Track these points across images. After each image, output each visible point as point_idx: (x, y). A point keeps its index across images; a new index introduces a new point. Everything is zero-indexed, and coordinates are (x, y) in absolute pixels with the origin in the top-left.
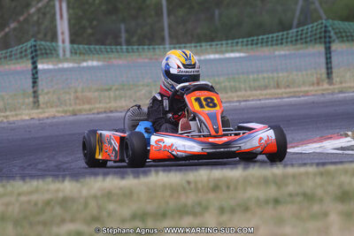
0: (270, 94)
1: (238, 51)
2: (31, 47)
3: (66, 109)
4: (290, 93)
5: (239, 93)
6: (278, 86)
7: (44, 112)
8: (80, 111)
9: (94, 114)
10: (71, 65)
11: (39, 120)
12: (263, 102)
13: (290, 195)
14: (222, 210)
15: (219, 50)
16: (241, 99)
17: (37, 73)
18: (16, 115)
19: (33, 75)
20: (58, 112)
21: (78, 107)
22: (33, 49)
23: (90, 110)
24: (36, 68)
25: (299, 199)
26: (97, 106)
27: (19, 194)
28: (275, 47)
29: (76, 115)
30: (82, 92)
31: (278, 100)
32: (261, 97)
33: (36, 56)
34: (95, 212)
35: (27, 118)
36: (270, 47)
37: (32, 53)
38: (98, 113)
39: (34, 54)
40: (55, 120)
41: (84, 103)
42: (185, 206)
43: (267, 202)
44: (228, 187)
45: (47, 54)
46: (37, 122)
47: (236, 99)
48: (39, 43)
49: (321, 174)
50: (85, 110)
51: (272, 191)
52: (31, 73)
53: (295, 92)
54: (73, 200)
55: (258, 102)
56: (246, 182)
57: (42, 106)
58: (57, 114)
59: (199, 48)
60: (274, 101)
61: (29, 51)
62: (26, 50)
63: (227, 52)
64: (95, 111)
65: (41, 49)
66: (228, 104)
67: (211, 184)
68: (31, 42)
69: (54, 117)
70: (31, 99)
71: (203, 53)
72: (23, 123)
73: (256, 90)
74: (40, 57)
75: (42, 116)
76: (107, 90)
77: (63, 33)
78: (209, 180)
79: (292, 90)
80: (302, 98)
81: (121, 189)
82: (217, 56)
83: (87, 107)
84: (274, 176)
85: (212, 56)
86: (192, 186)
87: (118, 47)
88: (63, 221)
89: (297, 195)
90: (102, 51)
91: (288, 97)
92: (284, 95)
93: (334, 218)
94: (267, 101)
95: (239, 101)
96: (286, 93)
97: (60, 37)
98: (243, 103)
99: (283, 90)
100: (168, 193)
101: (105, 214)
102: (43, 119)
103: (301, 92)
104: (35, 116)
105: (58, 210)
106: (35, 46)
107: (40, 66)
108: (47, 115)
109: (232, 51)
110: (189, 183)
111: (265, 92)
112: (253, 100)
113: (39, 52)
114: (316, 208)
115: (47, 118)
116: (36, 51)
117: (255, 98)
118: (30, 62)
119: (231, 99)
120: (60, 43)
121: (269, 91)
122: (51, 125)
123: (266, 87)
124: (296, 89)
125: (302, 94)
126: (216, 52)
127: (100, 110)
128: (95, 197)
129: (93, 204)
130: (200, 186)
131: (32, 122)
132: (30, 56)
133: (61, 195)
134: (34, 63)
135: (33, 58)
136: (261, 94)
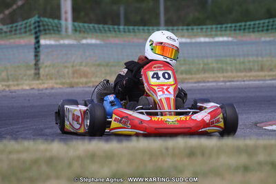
2: (35, 23)
3: (64, 81)
4: (273, 76)
5: (225, 74)
6: (262, 69)
7: (44, 83)
8: (77, 83)
10: (71, 42)
11: (39, 90)
12: (246, 83)
15: (209, 33)
16: (226, 79)
17: (39, 47)
18: (18, 85)
19: (36, 48)
20: (56, 84)
21: (76, 80)
22: (37, 24)
23: (86, 83)
24: (38, 42)
26: (93, 79)
27: (10, 153)
29: (73, 87)
30: (80, 65)
31: (261, 82)
32: (245, 79)
33: (40, 31)
35: (27, 88)
36: (256, 34)
37: (35, 28)
39: (37, 29)
40: (53, 91)
41: (81, 77)
45: (49, 29)
46: (37, 92)
47: (222, 79)
48: (42, 19)
50: (82, 83)
51: (243, 160)
52: (33, 46)
55: (243, 83)
57: (42, 77)
58: (55, 86)
60: (257, 82)
61: (32, 27)
62: (30, 26)
63: (216, 35)
64: (91, 84)
65: (44, 25)
66: (214, 84)
68: (35, 19)
69: (52, 88)
70: (33, 71)
71: (194, 36)
72: (23, 93)
73: (241, 71)
74: (42, 33)
75: (41, 87)
77: (66, 13)
79: (274, 73)
82: (207, 40)
83: (83, 80)
86: (170, 152)
90: (100, 30)
92: (267, 78)
95: (225, 82)
96: (269, 76)
97: (63, 16)
98: (228, 84)
99: (266, 73)
100: (147, 157)
102: (42, 90)
104: (35, 86)
105: (44, 168)
106: (38, 22)
107: (43, 42)
108: (46, 86)
109: (221, 35)
111: (249, 74)
112: (237, 81)
113: (42, 28)
115: (46, 89)
116: (39, 26)
117: (240, 79)
118: (33, 37)
119: (217, 79)
121: (253, 74)
122: (49, 95)
123: (250, 70)
130: (176, 152)
131: (32, 92)
132: (33, 31)
134: (37, 38)
135: (36, 33)
136: (246, 76)
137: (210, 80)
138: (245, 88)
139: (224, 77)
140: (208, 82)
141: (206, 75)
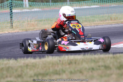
0: (107, 23)
1: (96, 5)
2: (10, 3)
3: (23, 28)
4: (116, 22)
5: (95, 23)
6: (111, 20)
7: (14, 30)
8: (29, 29)
9: (34, 31)
10: (28, 10)
11: (12, 33)
12: (104, 26)
13: (99, 66)
14: (71, 73)
15: (89, 4)
16: (95, 25)
17: (12, 14)
18: (2, 31)
19: (11, 14)
20: (20, 30)
21: (28, 28)
22: (11, 4)
23: (33, 29)
24: (12, 11)
25: (103, 68)
26: (36, 27)
28: (112, 3)
29: (27, 31)
30: (30, 22)
31: (111, 25)
32: (103, 24)
33: (12, 6)
34: (20, 73)
35: (7, 32)
36: (109, 3)
37: (10, 5)
38: (36, 31)
39: (11, 6)
40: (18, 33)
41: (31, 26)
42: (56, 71)
43: (89, 69)
44: (75, 63)
45: (16, 6)
46: (11, 34)
47: (93, 25)
48: (13, 1)
49: (114, 58)
50: (31, 29)
52: (9, 14)
53: (117, 22)
54: (12, 68)
55: (102, 26)
56: (83, 61)
57: (14, 27)
58: (19, 31)
59: (78, 4)
60: (108, 26)
61: (9, 5)
62: (7, 4)
63: (92, 5)
64: (35, 30)
66: (89, 27)
67: (69, 62)
68: (10, 1)
69: (18, 32)
70: (9, 25)
71: (82, 6)
72: (5, 35)
73: (102, 21)
74: (13, 7)
75: (13, 32)
76: (41, 21)
78: (68, 60)
79: (116, 21)
80: (120, 25)
81: (33, 63)
82: (88, 7)
83: (32, 28)
84: (95, 58)
85: (86, 7)
86: (61, 62)
87: (48, 3)
88: (7, 77)
89: (102, 66)
90: (39, 5)
91: (115, 24)
92: (113, 24)
93: (114, 76)
94: (106, 26)
95: (94, 26)
96: (114, 23)
98: (96, 27)
99: (113, 21)
100: (51, 65)
101: (24, 74)
102: (13, 33)
103: (120, 22)
104: (10, 32)
106: (11, 3)
107: (13, 11)
108: (15, 31)
109: (94, 5)
110: (60, 61)
111: (105, 22)
112: (100, 25)
113: (13, 5)
114: (108, 72)
115: (15, 33)
116: (12, 4)
117: (101, 24)
118: (9, 9)
119: (91, 25)
120: (24, 2)
121: (107, 22)
122: (17, 36)
123: (106, 20)
124: (118, 21)
125: (120, 23)
126: (88, 5)
127: (37, 29)
128: (21, 67)
129: (19, 69)
130: (64, 62)
131: (9, 34)
132: (9, 7)
133: (7, 66)
134: (11, 10)
135: (10, 7)
136: (103, 23)
137: (88, 25)
138: (103, 29)
139: (94, 24)
140: (87, 26)
141: (86, 23)
